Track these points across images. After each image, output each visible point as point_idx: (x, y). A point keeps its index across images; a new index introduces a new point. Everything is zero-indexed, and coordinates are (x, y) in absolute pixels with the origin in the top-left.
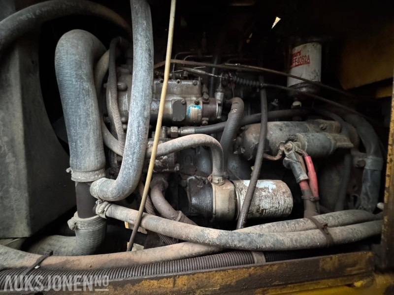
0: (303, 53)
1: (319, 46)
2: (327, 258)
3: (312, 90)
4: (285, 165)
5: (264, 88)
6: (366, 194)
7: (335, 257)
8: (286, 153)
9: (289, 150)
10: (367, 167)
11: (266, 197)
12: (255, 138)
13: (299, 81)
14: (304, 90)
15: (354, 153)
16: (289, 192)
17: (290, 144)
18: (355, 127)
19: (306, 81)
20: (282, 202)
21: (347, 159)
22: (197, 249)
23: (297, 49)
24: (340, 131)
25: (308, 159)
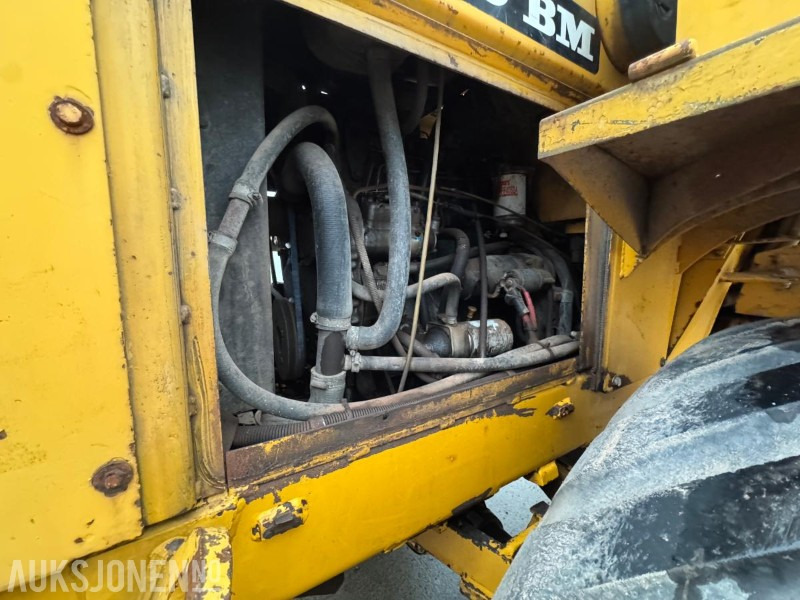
0: (511, 183)
1: (524, 178)
2: (553, 365)
3: (519, 223)
4: (507, 302)
5: (481, 219)
6: (563, 326)
7: (557, 364)
8: (507, 290)
9: (508, 287)
10: (563, 301)
11: (493, 334)
12: (476, 275)
13: (507, 213)
14: (513, 222)
15: (554, 287)
16: (509, 328)
17: (510, 281)
18: (553, 262)
19: (515, 214)
20: (505, 339)
21: (550, 293)
22: (466, 377)
23: (506, 177)
24: (542, 266)
25: (527, 294)
